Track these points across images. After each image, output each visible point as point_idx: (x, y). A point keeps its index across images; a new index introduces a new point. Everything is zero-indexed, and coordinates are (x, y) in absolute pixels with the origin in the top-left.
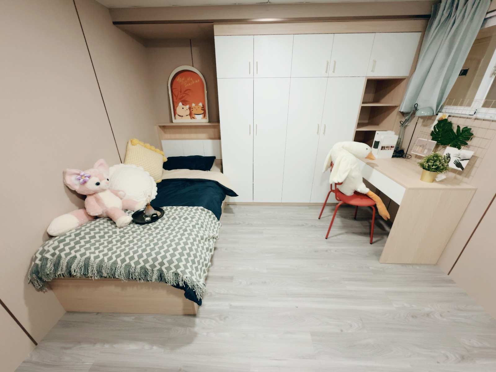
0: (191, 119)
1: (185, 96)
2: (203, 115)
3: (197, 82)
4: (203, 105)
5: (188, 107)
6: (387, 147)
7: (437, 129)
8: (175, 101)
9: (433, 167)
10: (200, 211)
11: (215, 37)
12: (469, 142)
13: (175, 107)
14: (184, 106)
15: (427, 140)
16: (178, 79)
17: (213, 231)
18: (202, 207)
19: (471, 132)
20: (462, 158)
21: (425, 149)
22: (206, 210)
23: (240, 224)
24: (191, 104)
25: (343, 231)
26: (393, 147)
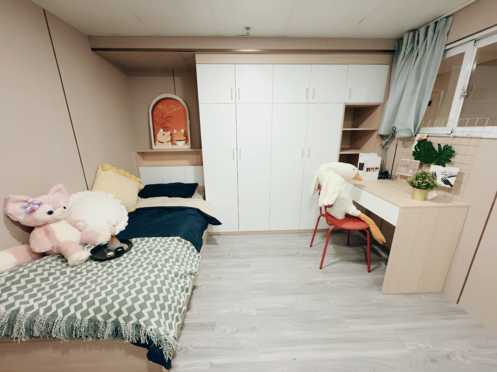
0: (172, 145)
1: (166, 122)
2: (185, 141)
3: (179, 109)
4: (185, 132)
5: (169, 133)
6: (372, 169)
7: (418, 149)
8: (155, 127)
9: (423, 185)
10: (177, 241)
11: (197, 66)
12: (452, 159)
13: (156, 133)
14: (165, 133)
15: (410, 160)
16: (160, 106)
17: (192, 265)
18: (179, 238)
19: (452, 150)
20: (448, 175)
21: (409, 169)
22: (183, 240)
23: (224, 256)
24: (172, 131)
25: (338, 259)
26: (378, 168)
